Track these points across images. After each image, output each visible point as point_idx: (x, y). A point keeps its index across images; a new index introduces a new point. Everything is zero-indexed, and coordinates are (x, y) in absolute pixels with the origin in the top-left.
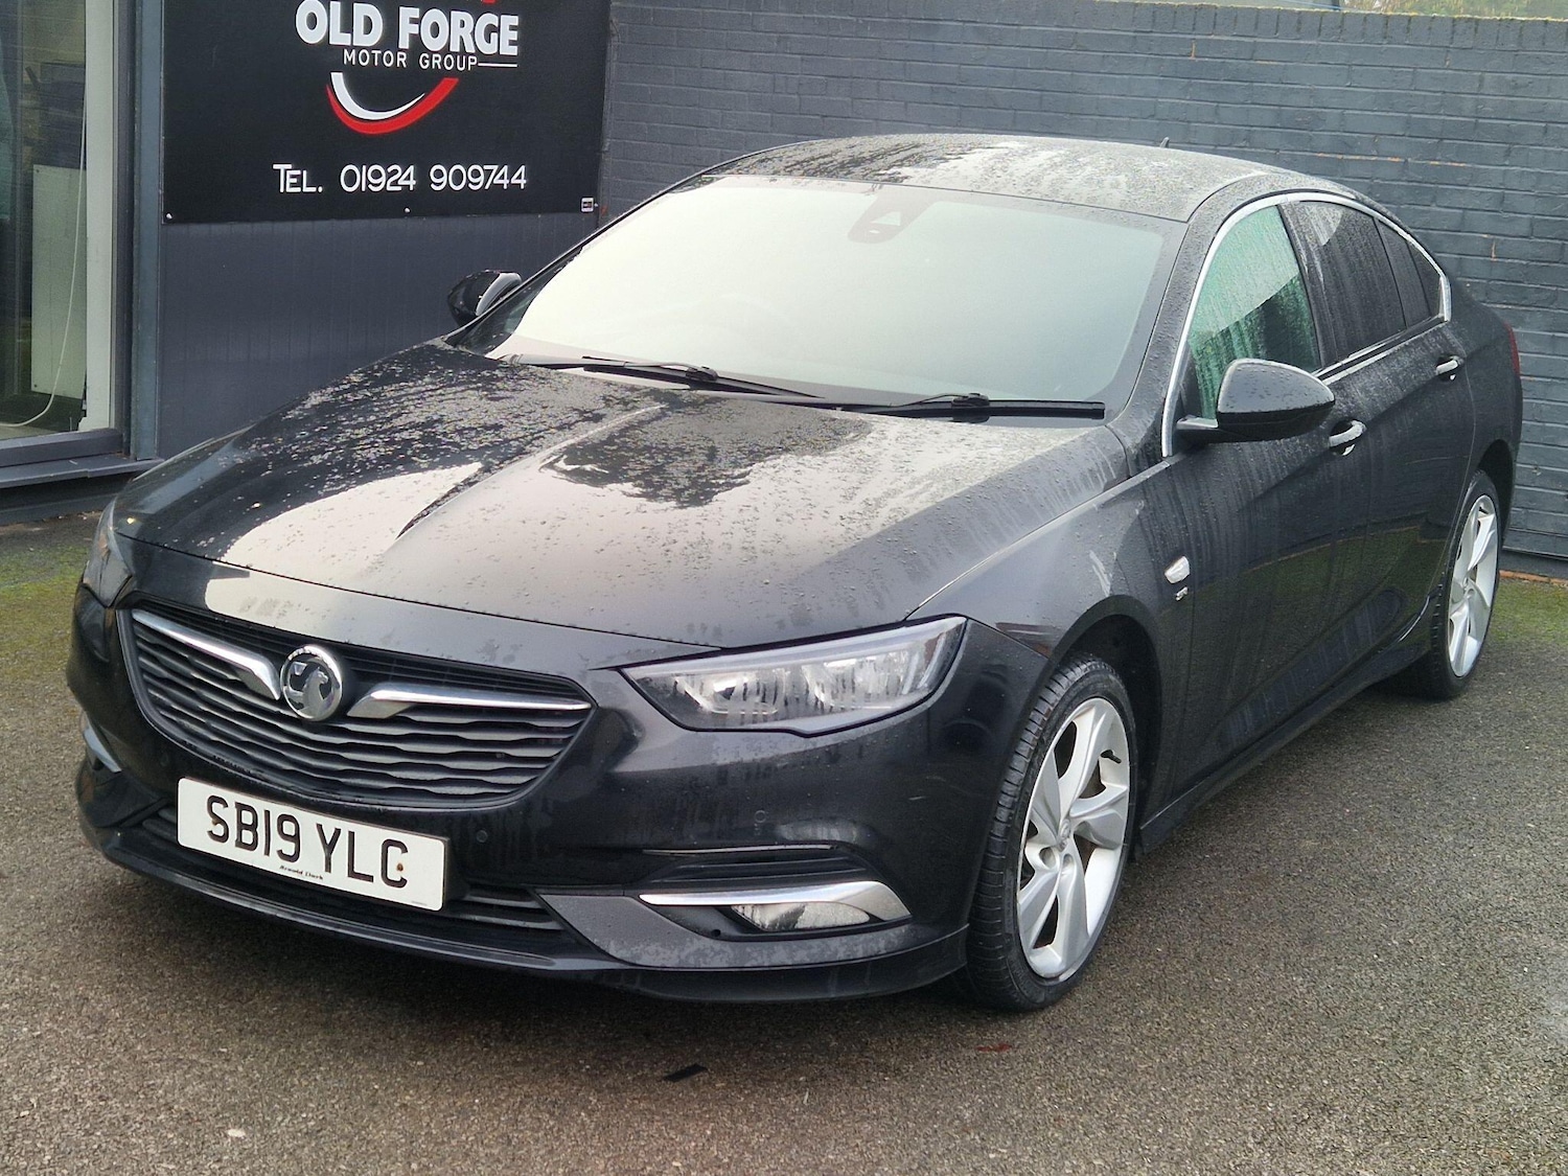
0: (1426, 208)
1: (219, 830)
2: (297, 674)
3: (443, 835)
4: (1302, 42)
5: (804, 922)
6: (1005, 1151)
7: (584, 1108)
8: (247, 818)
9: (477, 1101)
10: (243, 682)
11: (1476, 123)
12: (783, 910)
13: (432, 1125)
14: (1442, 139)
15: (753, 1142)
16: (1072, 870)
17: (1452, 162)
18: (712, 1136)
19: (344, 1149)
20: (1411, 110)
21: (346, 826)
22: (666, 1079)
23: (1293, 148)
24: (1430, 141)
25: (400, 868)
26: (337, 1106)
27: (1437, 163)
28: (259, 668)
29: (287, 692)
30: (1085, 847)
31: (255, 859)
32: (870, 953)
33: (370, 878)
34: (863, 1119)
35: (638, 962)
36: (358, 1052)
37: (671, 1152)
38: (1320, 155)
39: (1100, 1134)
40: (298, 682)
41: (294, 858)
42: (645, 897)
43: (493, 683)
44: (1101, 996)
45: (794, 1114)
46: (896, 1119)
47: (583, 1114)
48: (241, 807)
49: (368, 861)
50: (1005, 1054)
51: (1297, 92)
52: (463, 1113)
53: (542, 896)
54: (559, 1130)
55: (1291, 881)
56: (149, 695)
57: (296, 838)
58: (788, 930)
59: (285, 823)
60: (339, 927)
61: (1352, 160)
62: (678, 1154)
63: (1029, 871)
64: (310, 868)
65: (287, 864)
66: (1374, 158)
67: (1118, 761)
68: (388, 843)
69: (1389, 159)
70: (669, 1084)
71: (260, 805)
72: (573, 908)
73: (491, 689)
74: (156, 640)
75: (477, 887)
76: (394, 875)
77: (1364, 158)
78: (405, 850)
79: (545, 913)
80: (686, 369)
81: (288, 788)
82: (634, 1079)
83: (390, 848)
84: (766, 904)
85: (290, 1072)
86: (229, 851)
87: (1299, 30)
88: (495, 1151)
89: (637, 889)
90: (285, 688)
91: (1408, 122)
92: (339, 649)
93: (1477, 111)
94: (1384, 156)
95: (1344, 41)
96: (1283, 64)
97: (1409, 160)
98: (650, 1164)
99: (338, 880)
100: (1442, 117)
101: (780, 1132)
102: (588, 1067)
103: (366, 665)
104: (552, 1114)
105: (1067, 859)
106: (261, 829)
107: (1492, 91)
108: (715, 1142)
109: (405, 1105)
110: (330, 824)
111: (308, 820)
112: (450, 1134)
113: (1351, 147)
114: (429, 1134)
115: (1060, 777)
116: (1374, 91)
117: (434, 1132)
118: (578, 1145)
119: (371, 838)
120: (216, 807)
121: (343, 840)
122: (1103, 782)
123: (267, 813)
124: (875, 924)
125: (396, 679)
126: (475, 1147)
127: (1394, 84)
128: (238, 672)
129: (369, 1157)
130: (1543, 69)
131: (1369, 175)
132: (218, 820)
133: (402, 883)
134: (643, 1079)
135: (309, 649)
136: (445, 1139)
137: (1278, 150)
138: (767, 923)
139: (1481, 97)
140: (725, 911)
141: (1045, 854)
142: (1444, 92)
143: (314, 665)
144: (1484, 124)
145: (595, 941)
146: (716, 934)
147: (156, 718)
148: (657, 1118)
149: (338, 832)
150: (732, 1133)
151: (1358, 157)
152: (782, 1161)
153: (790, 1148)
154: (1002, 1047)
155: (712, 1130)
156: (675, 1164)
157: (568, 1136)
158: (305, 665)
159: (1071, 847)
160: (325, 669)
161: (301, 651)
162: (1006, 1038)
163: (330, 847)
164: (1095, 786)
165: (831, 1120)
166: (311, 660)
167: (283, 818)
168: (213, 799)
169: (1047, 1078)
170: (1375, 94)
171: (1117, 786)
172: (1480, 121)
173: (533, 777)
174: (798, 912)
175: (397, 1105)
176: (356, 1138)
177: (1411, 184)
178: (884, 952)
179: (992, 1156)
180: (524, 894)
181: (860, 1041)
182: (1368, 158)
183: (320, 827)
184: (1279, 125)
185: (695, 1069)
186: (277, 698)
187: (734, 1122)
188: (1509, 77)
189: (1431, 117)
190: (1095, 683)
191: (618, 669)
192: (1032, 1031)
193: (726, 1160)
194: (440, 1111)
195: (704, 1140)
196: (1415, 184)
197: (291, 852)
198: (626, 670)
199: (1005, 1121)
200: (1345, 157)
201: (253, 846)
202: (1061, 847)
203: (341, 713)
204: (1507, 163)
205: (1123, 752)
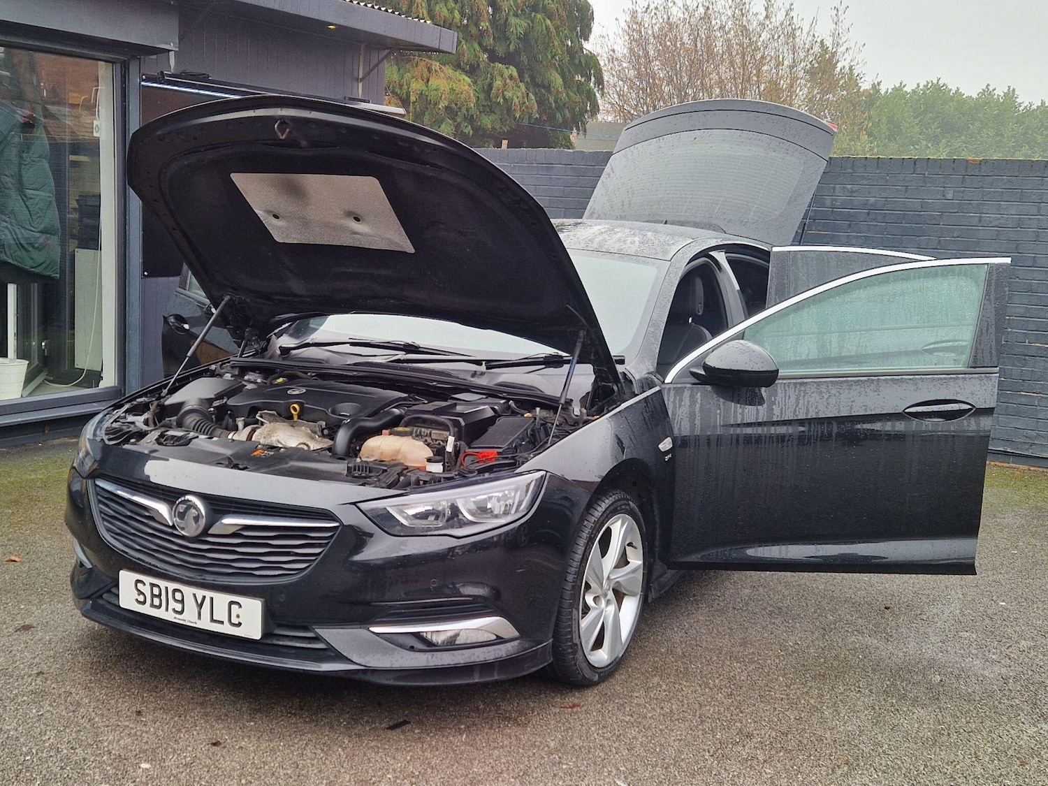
1: (141, 598)
2: (181, 511)
3: (261, 597)
5: (459, 641)
6: (572, 764)
7: (341, 746)
8: (156, 591)
9: (282, 744)
10: (152, 516)
12: (450, 634)
13: (255, 758)
15: (433, 763)
16: (612, 608)
18: (411, 759)
19: (205, 773)
21: (209, 594)
22: (387, 729)
25: (238, 616)
26: (203, 749)
28: (162, 508)
29: (176, 521)
30: (619, 596)
31: (160, 614)
32: (497, 656)
33: (222, 622)
34: (495, 748)
35: (367, 665)
36: (219, 718)
37: (387, 770)
39: (624, 753)
40: (182, 516)
41: (181, 612)
42: (372, 629)
43: (287, 513)
44: (629, 676)
45: (457, 746)
46: (513, 748)
47: (340, 749)
48: (153, 585)
49: (221, 614)
50: (575, 710)
52: (273, 751)
53: (316, 630)
54: (326, 759)
55: (736, 612)
56: (104, 525)
57: (182, 601)
58: (452, 645)
59: (176, 594)
60: (205, 650)
62: (391, 771)
63: (587, 609)
64: (189, 618)
65: (178, 616)
67: (635, 548)
68: (232, 603)
70: (389, 732)
71: (163, 584)
72: (334, 636)
73: (286, 516)
74: (107, 495)
75: (280, 626)
76: (235, 620)
78: (240, 606)
79: (317, 639)
80: (403, 343)
81: (177, 574)
82: (370, 729)
83: (232, 606)
84: (440, 630)
85: (179, 731)
86: (146, 610)
88: (289, 772)
89: (367, 624)
90: (175, 519)
92: (203, 497)
93: (832, 204)
98: (374, 776)
99: (205, 624)
101: (448, 757)
102: (345, 723)
103: (219, 505)
104: (322, 750)
105: (608, 602)
106: (163, 597)
107: (839, 194)
108: (412, 763)
109: (241, 748)
110: (200, 593)
111: (188, 591)
112: (265, 763)
114: (253, 763)
115: (603, 557)
117: (256, 762)
118: (335, 767)
119: (222, 599)
120: (140, 586)
121: (207, 601)
122: (629, 560)
123: (167, 588)
124: (500, 640)
125: (235, 513)
126: (278, 769)
128: (151, 511)
129: (218, 777)
130: (865, 182)
132: (141, 593)
133: (240, 624)
134: (375, 729)
135: (189, 497)
136: (262, 766)
138: (440, 642)
140: (417, 635)
141: (595, 599)
143: (191, 506)
145: (345, 654)
146: (412, 648)
147: (108, 537)
148: (380, 750)
149: (204, 597)
150: (422, 758)
152: (448, 773)
153: (453, 765)
154: (574, 706)
155: (411, 757)
156: (389, 776)
157: (331, 762)
158: (185, 506)
159: (611, 595)
160: (196, 508)
161: (183, 499)
162: (576, 701)
163: (200, 606)
164: (623, 561)
165: (477, 749)
166: (189, 503)
167: (175, 591)
168: (138, 581)
169: (597, 722)
171: (636, 561)
173: (308, 564)
174: (457, 635)
175: (237, 747)
176: (212, 767)
178: (505, 655)
179: (564, 767)
180: (306, 629)
181: (496, 705)
183: (194, 595)
185: (405, 723)
186: (171, 524)
187: (423, 752)
188: (849, 187)
190: (620, 506)
191: (354, 504)
192: (591, 696)
193: (417, 773)
194: (261, 750)
195: (406, 763)
197: (180, 610)
198: (359, 505)
199: (573, 747)
201: (159, 607)
202: (606, 595)
203: (205, 532)
204: (849, 231)
205: (638, 542)
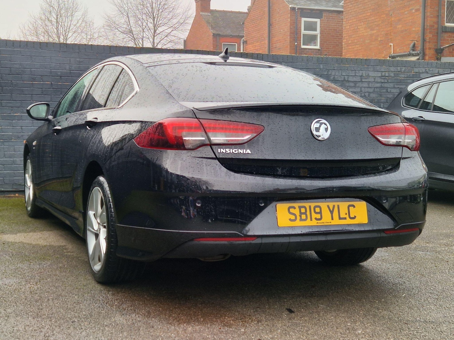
0: (59, 96)
4: (15, 49)
11: (70, 73)
14: (61, 77)
17: (65, 83)
20: (51, 69)
23: (16, 80)
24: (58, 77)
27: (60, 83)
38: (25, 82)
51: (16, 64)
61: (35, 83)
66: (42, 83)
69: (46, 83)
77: (39, 83)
87: (13, 46)
91: (51, 72)
94: (44, 82)
95: (28, 49)
96: (10, 56)
97: (52, 83)
100: (60, 71)
113: (34, 80)
116: (39, 63)
127: (45, 61)
131: (41, 87)
137: (11, 81)
139: (70, 65)
142: (60, 64)
144: (72, 72)
151: (37, 82)
170: (40, 64)
172: (71, 71)
177: (54, 89)
182: (40, 83)
184: (11, 74)
189: (57, 70)
196: (55, 89)
200: (33, 82)
